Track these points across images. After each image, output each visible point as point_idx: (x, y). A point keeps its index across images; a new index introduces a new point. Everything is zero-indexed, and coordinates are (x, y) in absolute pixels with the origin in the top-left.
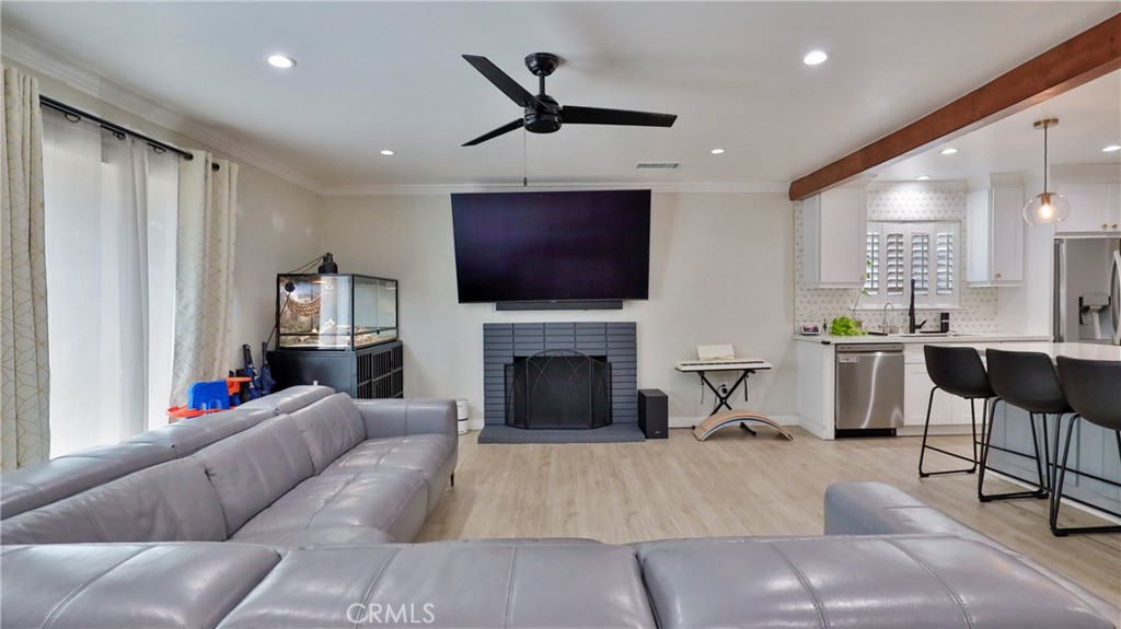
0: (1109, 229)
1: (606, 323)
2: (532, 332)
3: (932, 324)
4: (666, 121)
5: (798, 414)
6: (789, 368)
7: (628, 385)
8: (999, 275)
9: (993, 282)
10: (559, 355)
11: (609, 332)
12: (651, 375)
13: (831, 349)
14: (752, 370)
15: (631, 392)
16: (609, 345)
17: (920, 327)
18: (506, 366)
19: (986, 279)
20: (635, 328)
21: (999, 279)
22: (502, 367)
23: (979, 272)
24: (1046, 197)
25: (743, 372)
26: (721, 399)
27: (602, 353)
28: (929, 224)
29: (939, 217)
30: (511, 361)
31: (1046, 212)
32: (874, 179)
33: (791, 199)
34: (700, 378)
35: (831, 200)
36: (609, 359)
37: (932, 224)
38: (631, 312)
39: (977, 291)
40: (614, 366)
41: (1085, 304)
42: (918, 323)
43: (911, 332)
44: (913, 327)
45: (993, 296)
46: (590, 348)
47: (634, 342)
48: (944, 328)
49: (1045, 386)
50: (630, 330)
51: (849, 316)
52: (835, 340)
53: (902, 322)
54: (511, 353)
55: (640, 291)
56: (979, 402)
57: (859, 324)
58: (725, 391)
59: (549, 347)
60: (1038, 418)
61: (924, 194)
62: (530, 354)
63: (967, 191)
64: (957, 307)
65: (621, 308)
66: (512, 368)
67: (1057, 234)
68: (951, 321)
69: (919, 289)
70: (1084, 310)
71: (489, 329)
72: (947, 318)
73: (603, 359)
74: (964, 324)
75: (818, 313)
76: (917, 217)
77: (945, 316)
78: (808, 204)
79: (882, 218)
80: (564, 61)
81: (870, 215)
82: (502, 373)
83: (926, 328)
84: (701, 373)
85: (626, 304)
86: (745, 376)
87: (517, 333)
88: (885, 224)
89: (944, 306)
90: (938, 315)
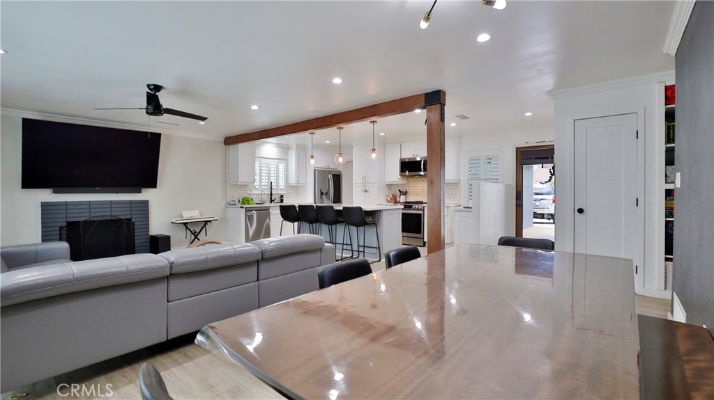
0: (328, 167)
1: (131, 201)
2: (78, 207)
3: (278, 200)
4: (203, 119)
5: (228, 240)
6: (224, 220)
7: (145, 233)
8: (298, 181)
9: (297, 183)
10: (103, 219)
11: (133, 205)
12: (157, 227)
13: (244, 210)
14: (210, 221)
15: (147, 237)
16: (133, 212)
17: (274, 201)
18: (61, 228)
19: (295, 183)
20: (148, 203)
22: (58, 229)
23: (293, 181)
24: (312, 157)
25: (204, 223)
26: (195, 236)
27: (129, 217)
28: (276, 160)
29: (279, 157)
30: (65, 224)
31: (312, 161)
33: (225, 144)
34: (185, 227)
35: (242, 147)
36: (133, 220)
38: (146, 194)
39: (292, 187)
40: (136, 224)
41: (322, 192)
42: (273, 199)
43: (272, 203)
44: (271, 201)
45: (296, 188)
46: (123, 214)
47: (148, 210)
48: (282, 201)
49: (312, 215)
50: (145, 204)
51: (248, 196)
52: (245, 206)
53: (267, 199)
54: (65, 220)
55: (152, 183)
56: (296, 224)
57: (252, 200)
58: (195, 232)
59: (93, 215)
60: (311, 225)
61: (275, 148)
62: (82, 219)
63: (288, 149)
64: (286, 193)
65: (141, 192)
66: (65, 229)
67: (315, 168)
68: (284, 198)
69: (273, 186)
70: (322, 194)
71: (45, 207)
73: (130, 220)
74: (288, 199)
75: (237, 195)
76: (272, 157)
77: (282, 196)
78: (232, 147)
79: (261, 157)
80: (164, 88)
81: (257, 155)
82: (58, 233)
83: (276, 201)
84: (185, 224)
85: (143, 190)
86: (206, 224)
87: (69, 207)
88: (261, 159)
89: (281, 192)
90: (279, 196)
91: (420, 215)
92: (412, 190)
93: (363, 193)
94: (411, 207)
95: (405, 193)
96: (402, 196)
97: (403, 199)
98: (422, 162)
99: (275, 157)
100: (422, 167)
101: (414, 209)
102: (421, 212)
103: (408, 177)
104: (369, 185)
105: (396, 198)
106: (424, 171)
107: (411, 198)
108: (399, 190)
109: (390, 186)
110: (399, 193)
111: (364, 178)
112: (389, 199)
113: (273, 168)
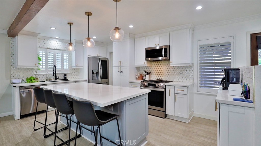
0: (98, 56)
3: (62, 77)
8: (77, 65)
9: (76, 67)
13: (17, 88)
17: (58, 78)
19: (74, 66)
21: (77, 66)
28: (61, 51)
29: (64, 49)
32: (39, 35)
33: (9, 36)
37: (62, 51)
39: (73, 69)
41: (93, 72)
42: (57, 77)
43: (55, 80)
45: (78, 70)
48: (65, 78)
57: (37, 79)
61: (60, 43)
64: (69, 73)
67: (88, 56)
69: (57, 68)
72: (66, 76)
74: (71, 77)
76: (58, 48)
77: (65, 75)
79: (46, 47)
83: (61, 79)
88: (47, 49)
89: (65, 73)
90: (63, 75)
91: (162, 92)
92: (154, 71)
93: (119, 73)
94: (154, 85)
95: (149, 73)
96: (147, 76)
97: (147, 78)
98: (163, 50)
99: (60, 49)
100: (163, 53)
101: (157, 87)
102: (163, 90)
103: (150, 61)
104: (123, 68)
105: (142, 77)
106: (165, 56)
107: (154, 77)
108: (145, 71)
109: (138, 68)
110: (144, 73)
111: (120, 62)
112: (137, 77)
113: (58, 56)
